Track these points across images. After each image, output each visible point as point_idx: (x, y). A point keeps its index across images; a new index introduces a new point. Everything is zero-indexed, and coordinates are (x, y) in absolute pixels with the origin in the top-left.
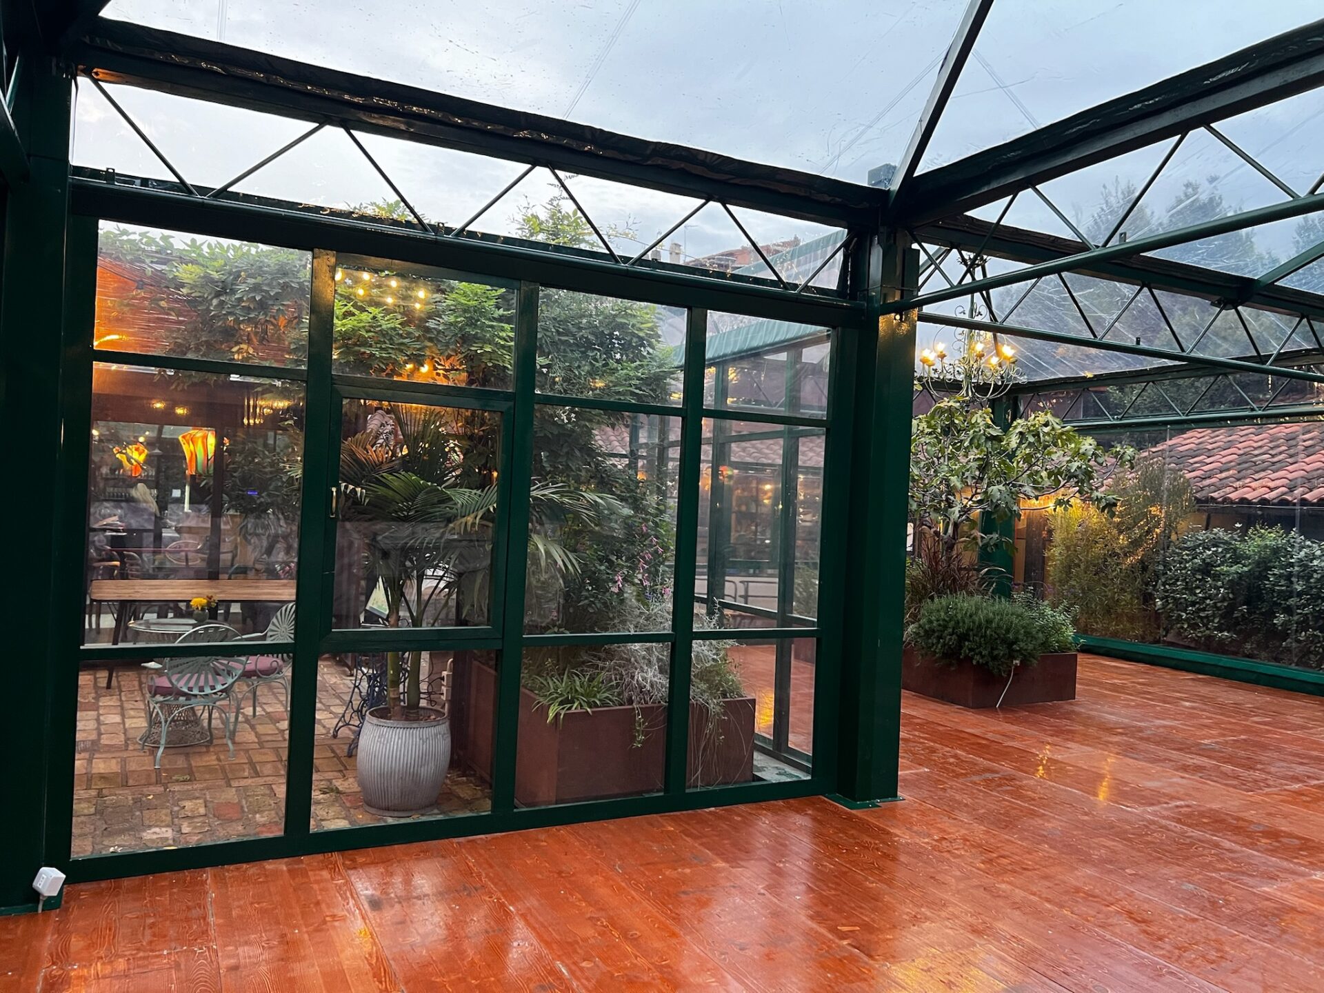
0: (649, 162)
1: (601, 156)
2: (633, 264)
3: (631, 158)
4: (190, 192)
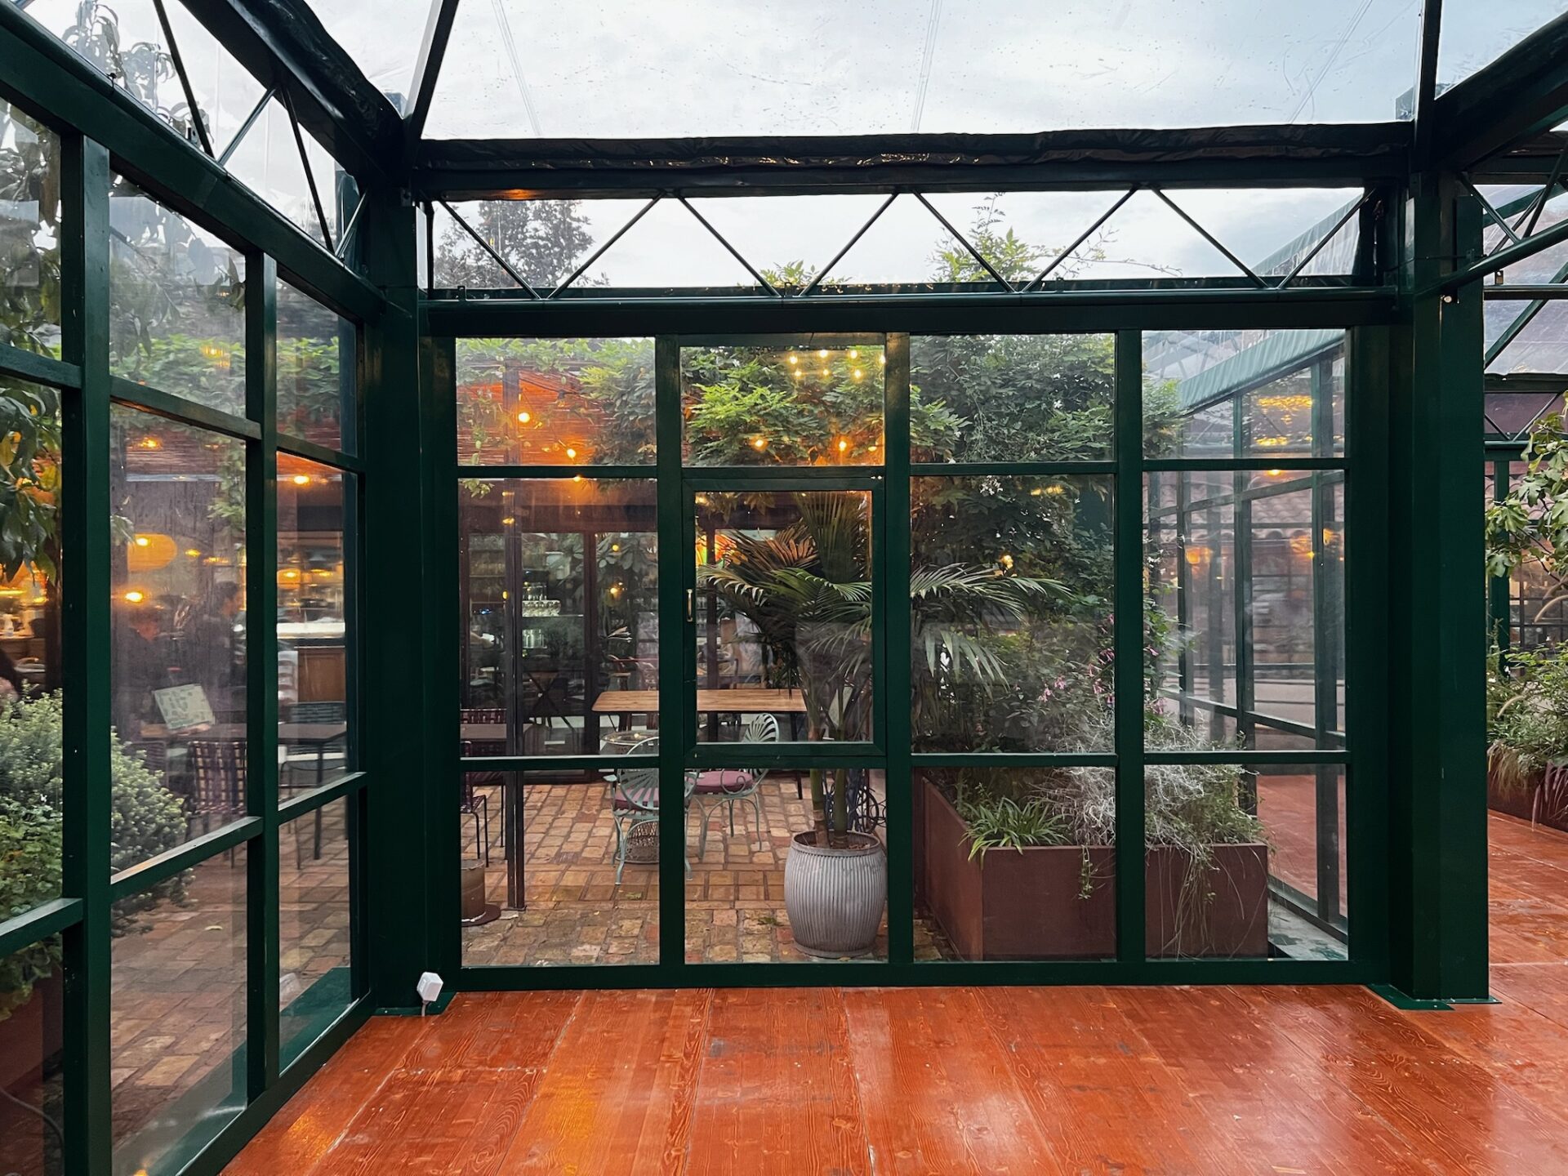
0: (1040, 160)
1: (976, 165)
2: (1030, 289)
3: (1015, 159)
4: (533, 297)
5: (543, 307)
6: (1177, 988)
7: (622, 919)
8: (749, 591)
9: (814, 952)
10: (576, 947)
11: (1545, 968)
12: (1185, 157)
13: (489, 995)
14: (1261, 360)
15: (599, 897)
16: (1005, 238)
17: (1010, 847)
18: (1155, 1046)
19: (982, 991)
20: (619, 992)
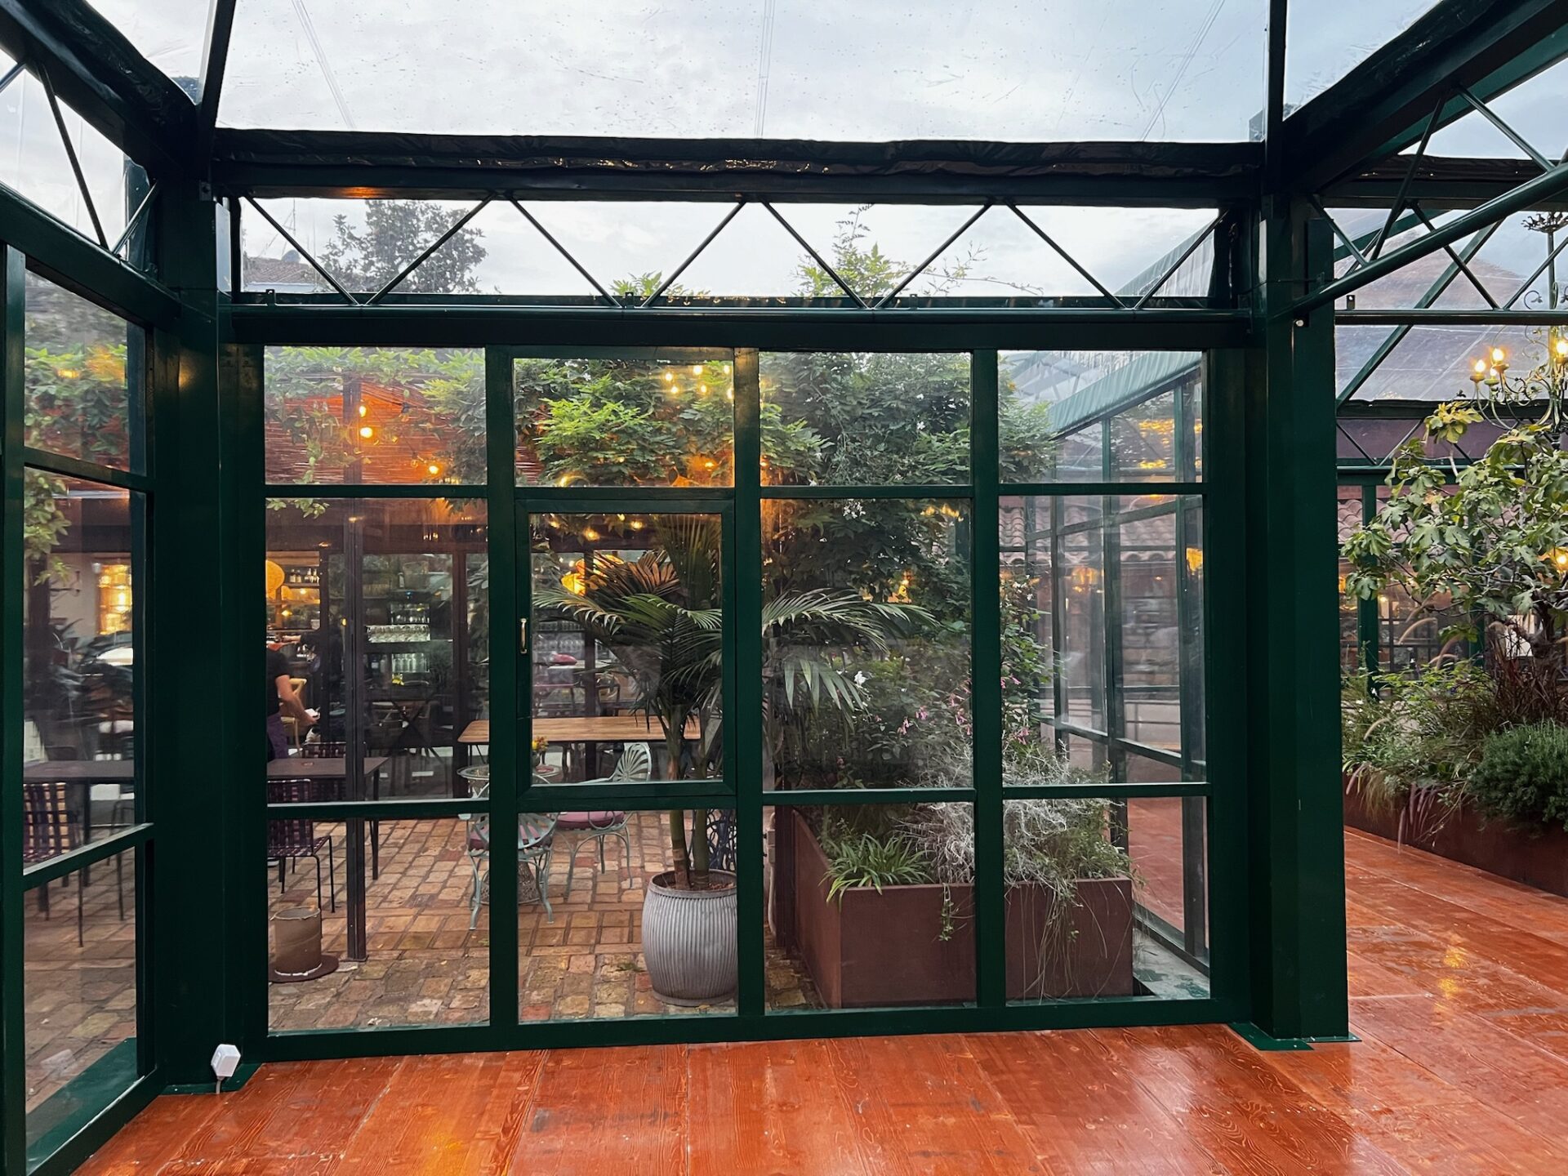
0: (892, 171)
1: (826, 175)
2: (884, 306)
3: (866, 169)
4: (350, 302)
5: (361, 313)
6: (1038, 1033)
7: (472, 968)
8: (601, 619)
9: (671, 1001)
10: (415, 1002)
11: (1405, 1001)
12: (1040, 172)
13: (298, 1066)
14: (1126, 385)
15: (449, 945)
16: (870, 255)
17: (869, 887)
18: (1009, 1101)
19: (835, 1042)
20: (444, 1057)
